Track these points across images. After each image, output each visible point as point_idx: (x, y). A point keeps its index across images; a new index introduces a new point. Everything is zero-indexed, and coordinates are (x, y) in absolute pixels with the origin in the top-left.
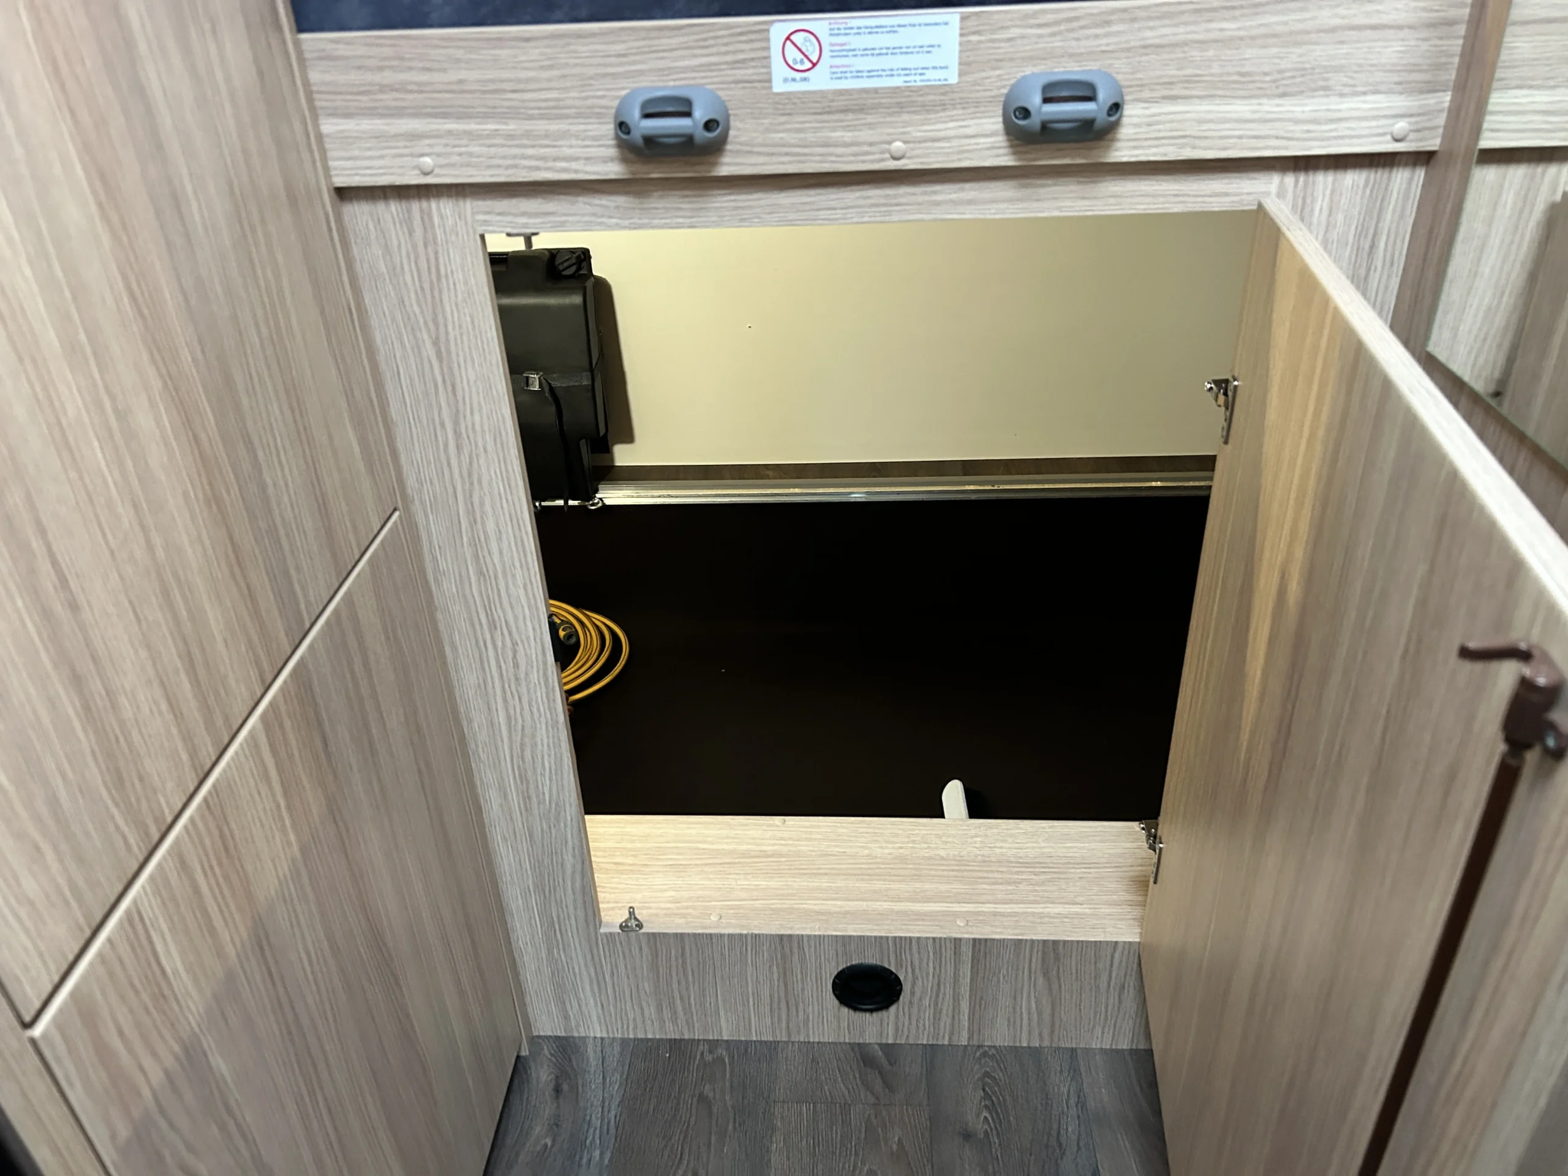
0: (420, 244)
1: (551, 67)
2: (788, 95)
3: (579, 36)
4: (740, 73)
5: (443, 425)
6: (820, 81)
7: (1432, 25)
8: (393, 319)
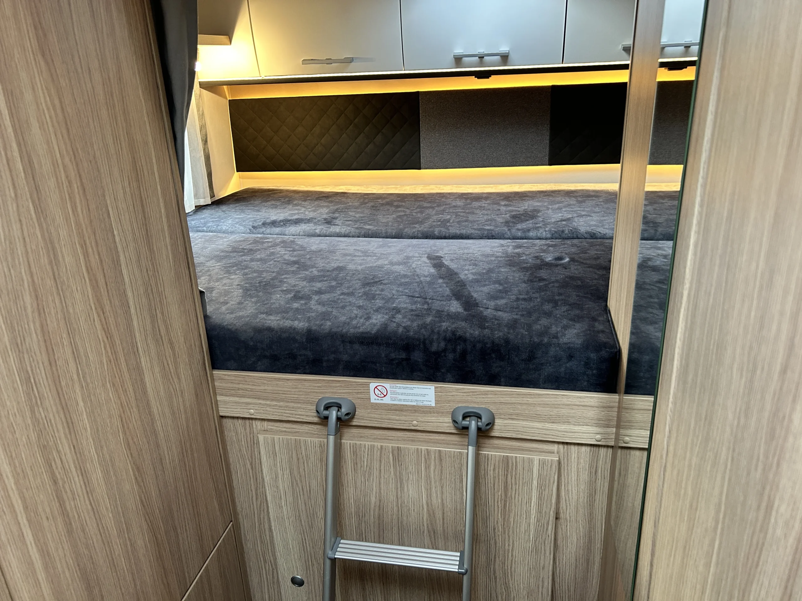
0: (248, 434)
1: (296, 388)
2: (376, 404)
3: (305, 380)
4: (359, 396)
5: (251, 490)
6: (387, 400)
7: (604, 407)
8: (237, 455)
